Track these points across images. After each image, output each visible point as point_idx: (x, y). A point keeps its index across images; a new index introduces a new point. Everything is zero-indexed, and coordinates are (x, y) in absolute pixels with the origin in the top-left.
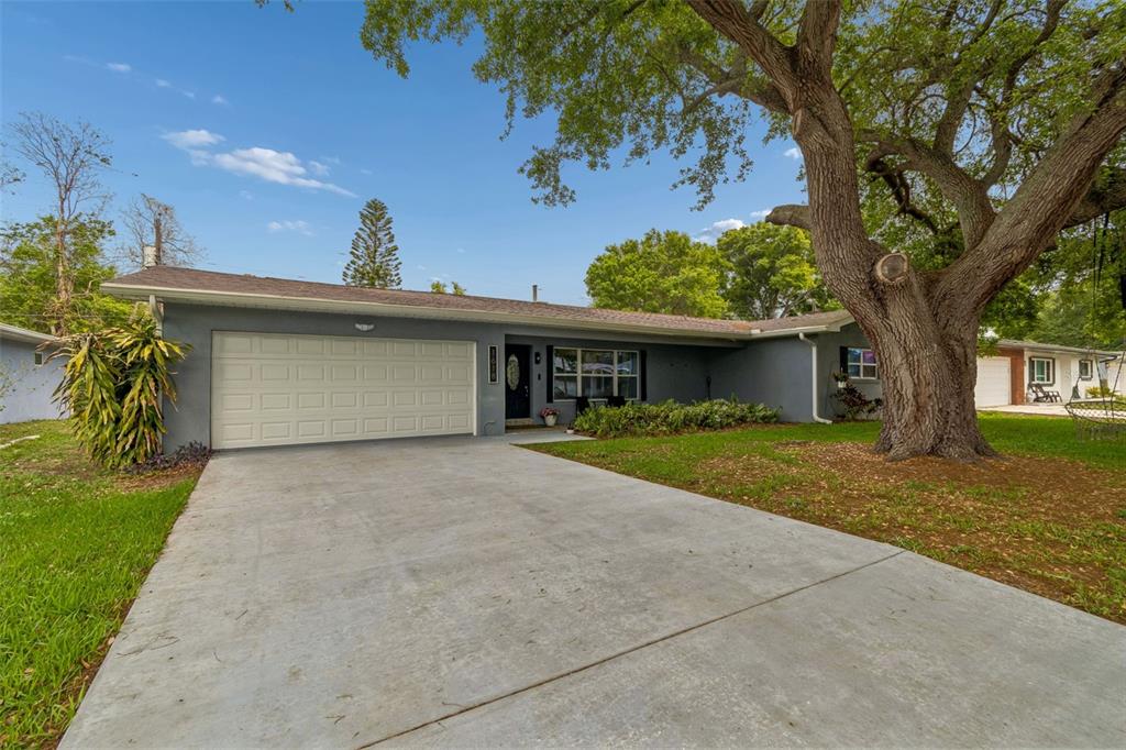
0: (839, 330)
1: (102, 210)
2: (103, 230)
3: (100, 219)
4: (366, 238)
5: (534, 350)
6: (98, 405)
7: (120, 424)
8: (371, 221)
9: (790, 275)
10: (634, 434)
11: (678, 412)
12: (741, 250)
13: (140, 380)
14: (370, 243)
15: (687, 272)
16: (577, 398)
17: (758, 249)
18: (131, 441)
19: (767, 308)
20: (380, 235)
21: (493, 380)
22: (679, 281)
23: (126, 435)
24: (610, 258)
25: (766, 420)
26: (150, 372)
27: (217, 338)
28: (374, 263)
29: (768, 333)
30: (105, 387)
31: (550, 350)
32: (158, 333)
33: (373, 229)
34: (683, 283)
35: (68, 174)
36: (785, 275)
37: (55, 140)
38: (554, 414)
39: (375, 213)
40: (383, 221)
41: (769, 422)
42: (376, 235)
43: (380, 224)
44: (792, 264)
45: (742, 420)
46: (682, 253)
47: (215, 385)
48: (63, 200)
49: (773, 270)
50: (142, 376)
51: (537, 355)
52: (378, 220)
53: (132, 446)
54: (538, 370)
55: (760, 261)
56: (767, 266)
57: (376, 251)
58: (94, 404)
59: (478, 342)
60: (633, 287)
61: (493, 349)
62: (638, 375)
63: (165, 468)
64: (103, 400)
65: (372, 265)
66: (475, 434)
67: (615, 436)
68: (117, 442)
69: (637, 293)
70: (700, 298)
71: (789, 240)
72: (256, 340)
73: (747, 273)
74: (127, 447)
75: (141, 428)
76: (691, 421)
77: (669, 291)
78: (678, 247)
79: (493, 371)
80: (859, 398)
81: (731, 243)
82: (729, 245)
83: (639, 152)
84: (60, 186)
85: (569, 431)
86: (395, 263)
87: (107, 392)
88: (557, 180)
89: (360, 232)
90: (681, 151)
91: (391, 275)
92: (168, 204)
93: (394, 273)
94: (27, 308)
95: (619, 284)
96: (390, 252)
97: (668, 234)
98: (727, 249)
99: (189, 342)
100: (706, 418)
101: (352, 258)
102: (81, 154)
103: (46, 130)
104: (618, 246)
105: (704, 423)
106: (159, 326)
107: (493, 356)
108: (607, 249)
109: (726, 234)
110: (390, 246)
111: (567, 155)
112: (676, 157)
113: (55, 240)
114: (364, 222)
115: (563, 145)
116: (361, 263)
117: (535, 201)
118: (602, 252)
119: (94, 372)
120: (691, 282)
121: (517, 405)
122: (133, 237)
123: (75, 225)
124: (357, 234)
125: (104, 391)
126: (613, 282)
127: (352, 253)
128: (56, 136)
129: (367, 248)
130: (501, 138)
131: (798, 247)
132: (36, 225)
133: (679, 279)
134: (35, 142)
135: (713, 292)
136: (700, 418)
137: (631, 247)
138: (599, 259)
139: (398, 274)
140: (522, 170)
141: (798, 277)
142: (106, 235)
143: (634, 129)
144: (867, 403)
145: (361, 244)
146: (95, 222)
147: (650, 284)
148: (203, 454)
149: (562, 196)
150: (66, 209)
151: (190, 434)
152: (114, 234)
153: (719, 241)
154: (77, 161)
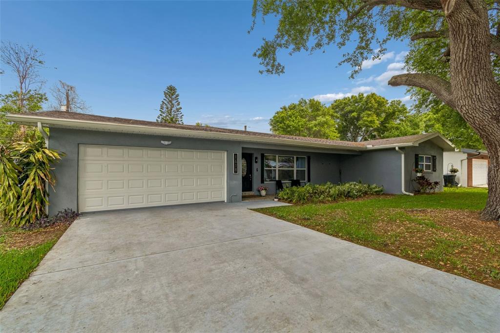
0: (418, 145)
1: (41, 88)
2: (42, 98)
3: (40, 92)
4: (167, 103)
5: (255, 156)
6: (6, 189)
7: (20, 200)
8: (169, 95)
9: (367, 121)
10: (312, 202)
11: (335, 190)
12: (342, 109)
13: (32, 173)
14: (169, 106)
15: (321, 119)
16: (276, 181)
17: (351, 108)
18: (26, 210)
19: (354, 137)
20: (174, 102)
21: (236, 172)
22: (317, 123)
23: (23, 206)
24: (282, 112)
25: (378, 193)
26: (39, 168)
27: (82, 148)
28: (171, 115)
29: (376, 147)
30: (11, 177)
31: (263, 156)
32: (47, 145)
33: (170, 99)
34: (319, 124)
35: (23, 70)
36: (365, 121)
37: (17, 53)
38: (265, 189)
39: (171, 92)
40: (175, 96)
41: (379, 194)
42: (171, 102)
43: (174, 97)
44: (369, 115)
45: (366, 193)
46: (318, 110)
47: (80, 175)
48: (22, 83)
49: (358, 119)
50: (34, 170)
51: (256, 158)
52: (173, 95)
53: (28, 213)
54: (256, 166)
55: (353, 114)
56: (356, 116)
57: (171, 110)
58: (4, 187)
59: (227, 151)
60: (294, 127)
61: (236, 155)
62: (306, 169)
63: (46, 226)
64: (9, 186)
65: (169, 116)
66: (226, 201)
67: (303, 203)
68: (18, 211)
69: (296, 129)
70: (327, 131)
71: (367, 104)
72: (105, 150)
73: (346, 120)
74: (24, 214)
75: (34, 201)
76: (341, 194)
77: (312, 128)
78: (315, 106)
79: (236, 167)
80: (427, 181)
81: (338, 106)
82: (337, 106)
83: (319, 45)
84: (20, 76)
85: (276, 200)
86: (180, 115)
87: (12, 180)
88: (274, 60)
89: (164, 101)
90: (343, 44)
91: (179, 121)
92: (73, 85)
93: (180, 120)
94: (5, 136)
95: (287, 125)
96: (178, 110)
97: (310, 101)
98: (336, 108)
99: (64, 151)
100: (349, 192)
101: (160, 113)
102: (30, 61)
103: (12, 49)
104: (287, 106)
105: (348, 195)
106: (47, 142)
107: (236, 159)
108: (281, 108)
109: (335, 102)
110: (178, 107)
111: (281, 46)
112: (340, 47)
113: (19, 102)
114: (166, 96)
115: (279, 39)
116: (165, 115)
117: (261, 72)
118: (279, 110)
119: (4, 168)
120: (322, 123)
121: (247, 184)
122: (57, 102)
123: (28, 96)
124: (162, 102)
125: (10, 179)
126: (285, 124)
127: (160, 110)
128: (17, 52)
129: (167, 108)
130: (249, 32)
131: (371, 107)
132: (11, 96)
133: (317, 122)
134: (7, 55)
135: (333, 129)
136: (346, 193)
137: (293, 107)
138: (277, 113)
139: (182, 120)
140: (255, 55)
141: (371, 122)
142: (44, 101)
143: (317, 32)
144: (431, 184)
145: (165, 106)
146: (38, 94)
147: (302, 125)
148: (73, 215)
149: (277, 69)
150: (23, 87)
151: (64, 204)
152: (47, 100)
153: (332, 105)
154: (28, 64)
